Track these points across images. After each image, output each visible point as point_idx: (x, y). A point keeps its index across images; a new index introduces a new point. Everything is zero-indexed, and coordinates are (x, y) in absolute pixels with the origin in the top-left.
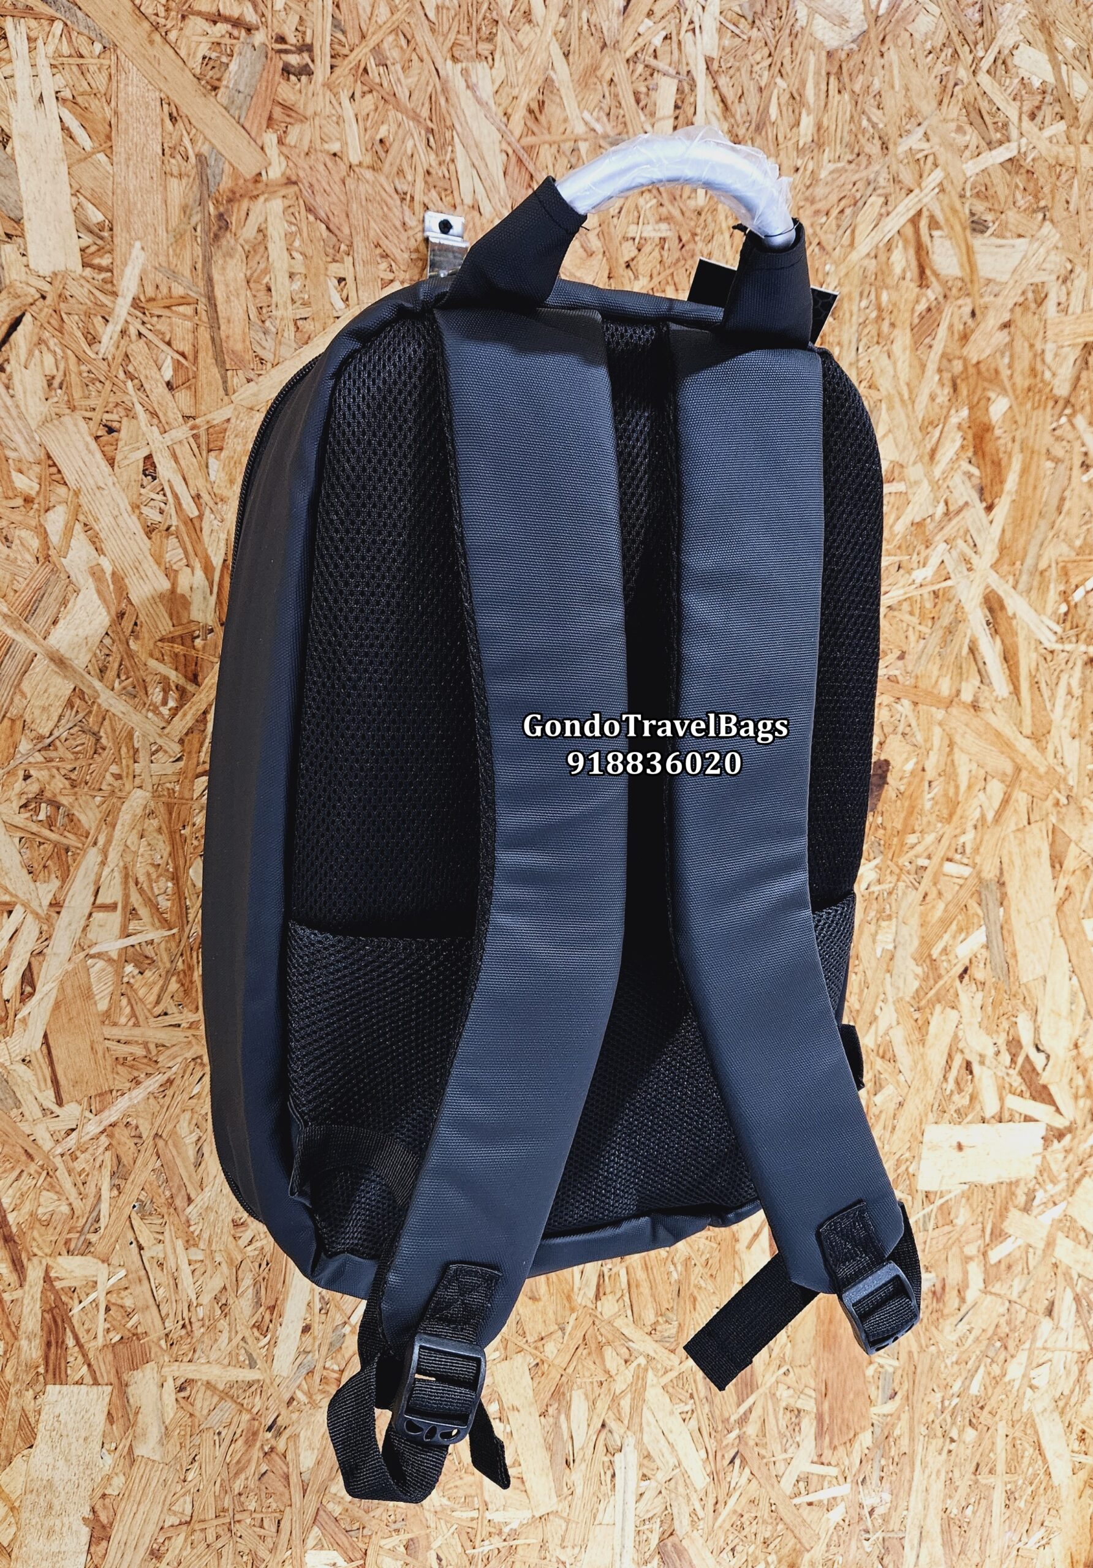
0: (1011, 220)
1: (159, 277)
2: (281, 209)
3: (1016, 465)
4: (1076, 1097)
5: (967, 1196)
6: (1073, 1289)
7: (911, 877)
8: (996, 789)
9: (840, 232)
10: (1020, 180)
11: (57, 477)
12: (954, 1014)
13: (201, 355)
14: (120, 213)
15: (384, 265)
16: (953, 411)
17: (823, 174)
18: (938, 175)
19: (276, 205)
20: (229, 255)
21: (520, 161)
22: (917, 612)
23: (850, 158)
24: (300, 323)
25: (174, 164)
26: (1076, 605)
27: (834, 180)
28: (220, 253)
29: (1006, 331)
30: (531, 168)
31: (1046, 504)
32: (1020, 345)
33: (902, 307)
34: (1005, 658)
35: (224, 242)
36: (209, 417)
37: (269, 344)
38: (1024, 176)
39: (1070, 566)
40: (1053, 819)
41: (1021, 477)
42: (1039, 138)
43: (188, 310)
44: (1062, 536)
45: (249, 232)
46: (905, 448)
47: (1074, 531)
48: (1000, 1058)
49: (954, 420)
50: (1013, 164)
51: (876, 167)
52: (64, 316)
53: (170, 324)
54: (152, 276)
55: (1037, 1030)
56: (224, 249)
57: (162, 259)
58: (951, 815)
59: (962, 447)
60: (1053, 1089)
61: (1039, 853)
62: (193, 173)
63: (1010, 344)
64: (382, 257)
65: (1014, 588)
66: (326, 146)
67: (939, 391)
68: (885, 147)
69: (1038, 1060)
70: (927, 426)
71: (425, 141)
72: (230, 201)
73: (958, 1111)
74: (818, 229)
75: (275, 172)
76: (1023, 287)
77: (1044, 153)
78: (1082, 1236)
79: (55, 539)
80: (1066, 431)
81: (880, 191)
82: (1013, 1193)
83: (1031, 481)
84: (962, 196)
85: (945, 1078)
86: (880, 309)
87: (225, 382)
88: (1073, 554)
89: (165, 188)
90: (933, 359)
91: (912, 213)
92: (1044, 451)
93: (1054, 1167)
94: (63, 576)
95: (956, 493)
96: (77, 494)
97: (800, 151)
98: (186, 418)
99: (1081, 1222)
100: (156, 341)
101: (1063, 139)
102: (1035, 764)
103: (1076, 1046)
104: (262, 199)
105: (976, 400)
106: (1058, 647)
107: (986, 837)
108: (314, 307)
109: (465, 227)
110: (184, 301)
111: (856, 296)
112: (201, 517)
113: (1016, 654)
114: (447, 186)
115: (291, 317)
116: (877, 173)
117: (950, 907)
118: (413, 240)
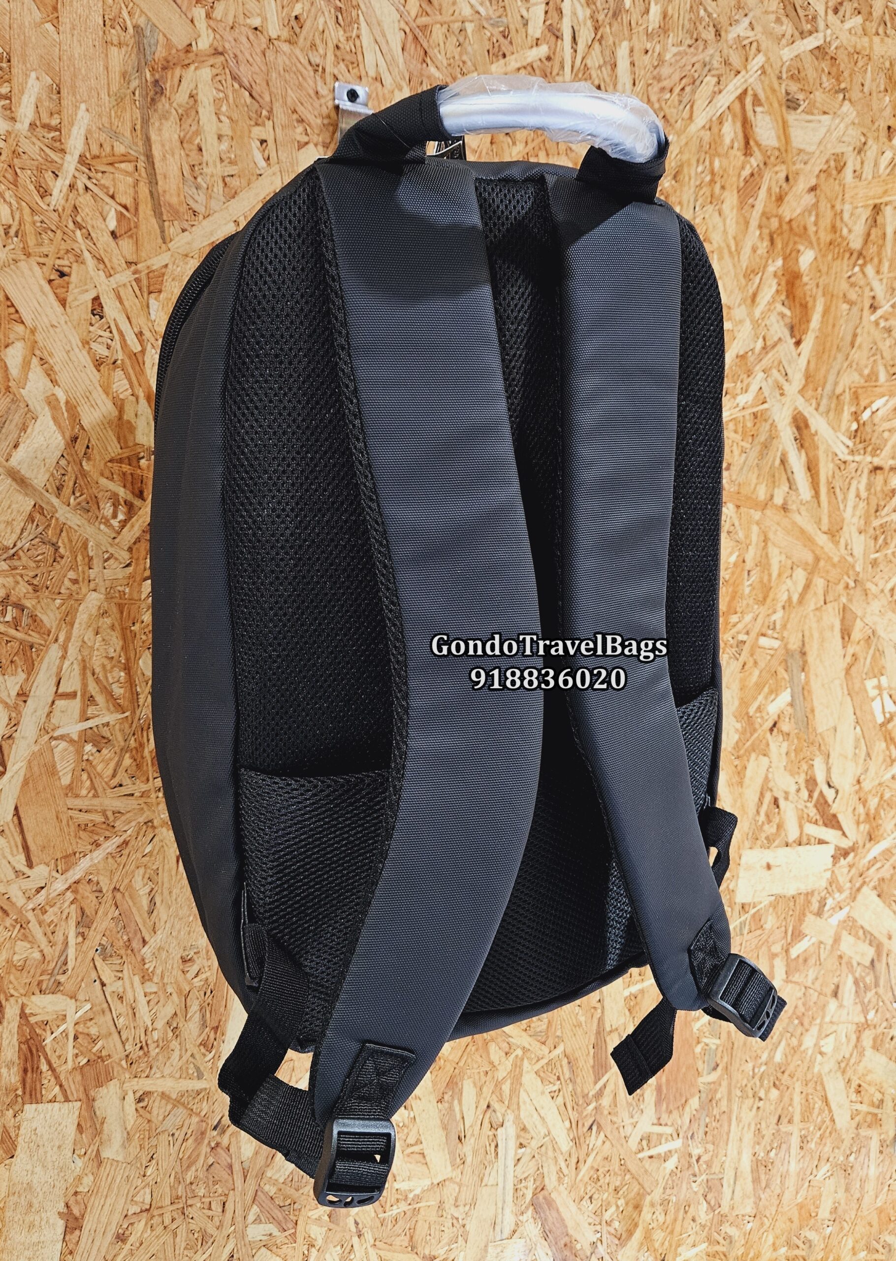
0: (819, 99)
1: (103, 137)
2: (210, 77)
3: (819, 308)
4: (858, 823)
5: (774, 905)
6: (853, 973)
7: (733, 650)
8: (800, 575)
9: (681, 107)
10: (825, 65)
11: (15, 316)
12: (765, 760)
13: (141, 208)
14: (66, 77)
15: (300, 129)
16: (770, 261)
17: (668, 56)
18: (760, 60)
19: (206, 73)
20: (165, 117)
21: (416, 38)
22: (740, 430)
23: (689, 42)
24: (228, 179)
25: (114, 34)
26: (864, 424)
27: (677, 61)
28: (156, 116)
29: (813, 193)
30: (425, 45)
31: (842, 339)
32: (824, 205)
33: (731, 172)
34: (809, 469)
35: (160, 106)
36: (149, 263)
37: (201, 198)
38: (829, 62)
39: (860, 391)
40: (844, 600)
41: (823, 316)
42: (841, 30)
43: (129, 167)
44: (854, 366)
45: (181, 97)
46: (732, 292)
47: (863, 362)
48: (800, 794)
49: (771, 269)
50: (820, 52)
51: (710, 51)
52: (18, 171)
53: (114, 179)
54: (96, 136)
55: (829, 770)
56: (160, 111)
57: (105, 120)
58: (765, 599)
59: (777, 291)
60: (840, 817)
61: (832, 628)
62: (132, 42)
63: (816, 205)
64: (298, 121)
65: (817, 409)
66: (248, 21)
67: (759, 244)
68: (718, 34)
69: (829, 794)
70: (750, 273)
71: (334, 18)
72: (164, 68)
73: (767, 838)
74: (663, 103)
75: (204, 44)
76: (827, 157)
77: (845, 43)
78: (861, 932)
79: (14, 371)
80: (859, 279)
81: (713, 72)
82: (809, 902)
83: (831, 321)
84: (780, 78)
85: (758, 812)
86: (713, 173)
87: (163, 231)
88: (862, 381)
89: (107, 55)
90: (755, 217)
91: (739, 91)
92: (841, 295)
93: (841, 879)
94: (22, 405)
95: (772, 331)
96: (33, 332)
97: (649, 36)
98: (129, 264)
99: (860, 922)
100: (101, 195)
101: (860, 31)
102: (831, 555)
103: (859, 782)
104: (192, 67)
105: (788, 251)
106: (849, 458)
107: (792, 616)
108: (240, 165)
109: (369, 96)
110: (125, 158)
111: (695, 163)
112: (143, 352)
113: (817, 465)
114: (354, 60)
115: (220, 174)
116: (712, 56)
117: (764, 673)
118: (324, 108)
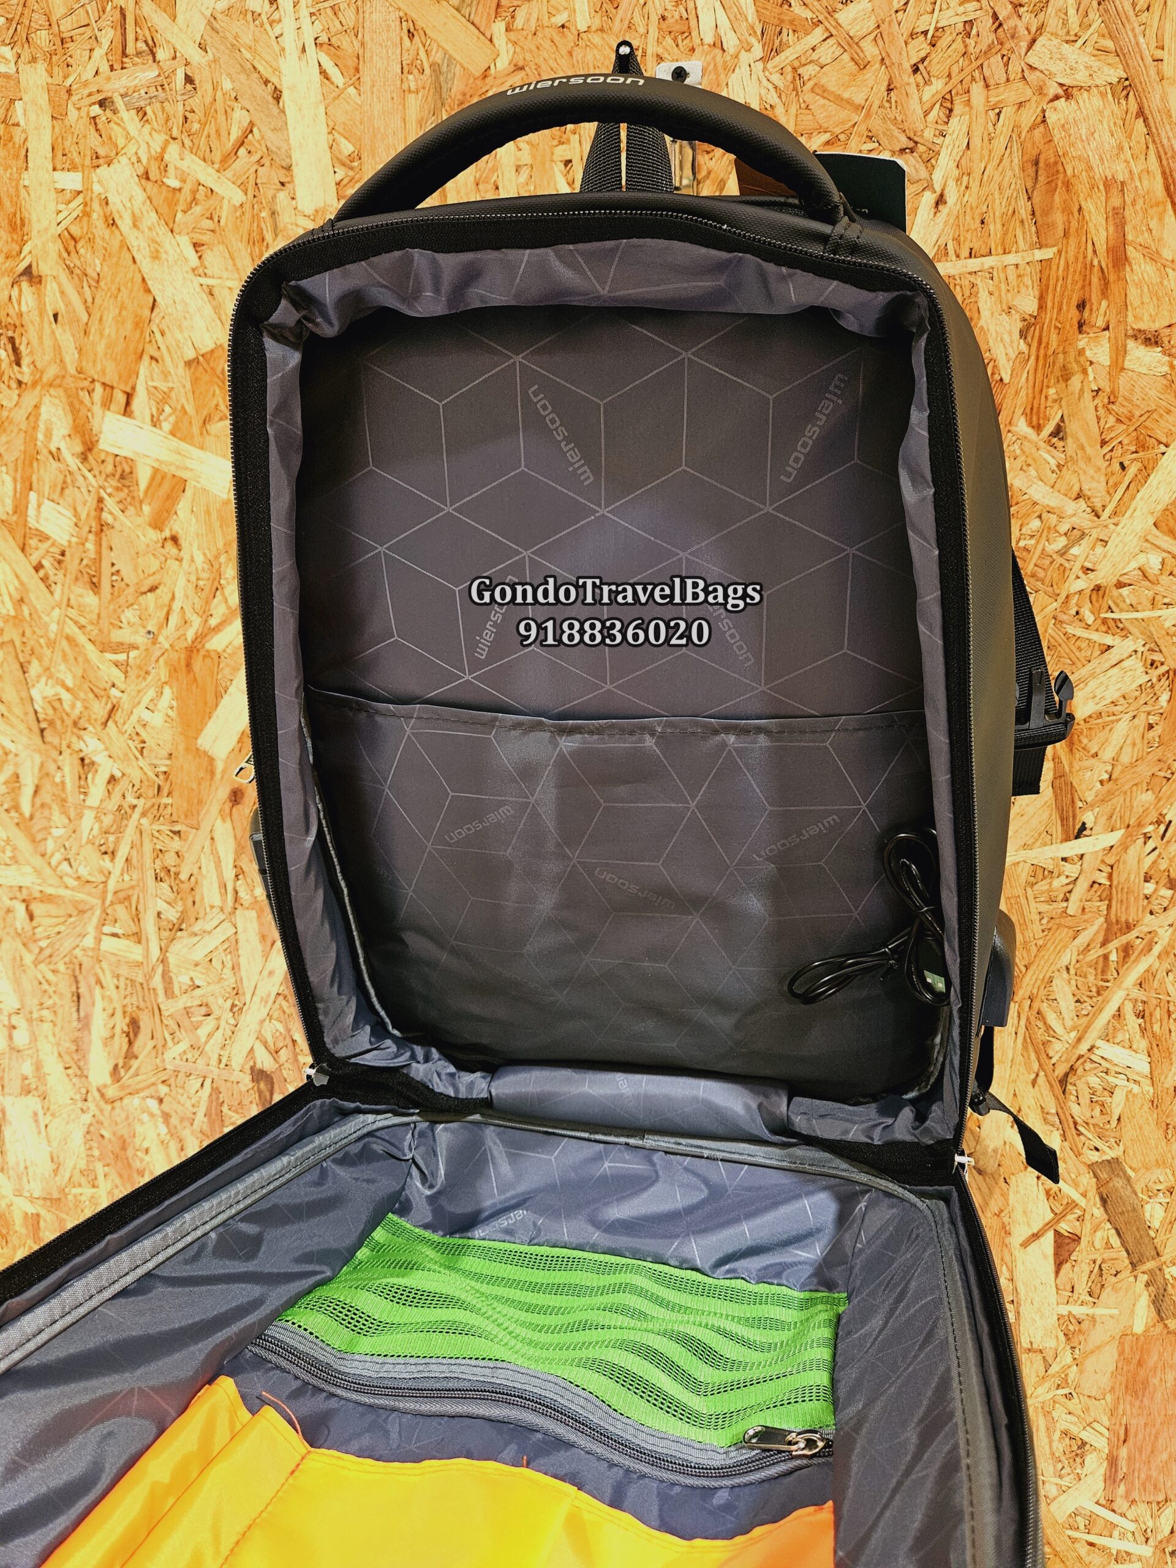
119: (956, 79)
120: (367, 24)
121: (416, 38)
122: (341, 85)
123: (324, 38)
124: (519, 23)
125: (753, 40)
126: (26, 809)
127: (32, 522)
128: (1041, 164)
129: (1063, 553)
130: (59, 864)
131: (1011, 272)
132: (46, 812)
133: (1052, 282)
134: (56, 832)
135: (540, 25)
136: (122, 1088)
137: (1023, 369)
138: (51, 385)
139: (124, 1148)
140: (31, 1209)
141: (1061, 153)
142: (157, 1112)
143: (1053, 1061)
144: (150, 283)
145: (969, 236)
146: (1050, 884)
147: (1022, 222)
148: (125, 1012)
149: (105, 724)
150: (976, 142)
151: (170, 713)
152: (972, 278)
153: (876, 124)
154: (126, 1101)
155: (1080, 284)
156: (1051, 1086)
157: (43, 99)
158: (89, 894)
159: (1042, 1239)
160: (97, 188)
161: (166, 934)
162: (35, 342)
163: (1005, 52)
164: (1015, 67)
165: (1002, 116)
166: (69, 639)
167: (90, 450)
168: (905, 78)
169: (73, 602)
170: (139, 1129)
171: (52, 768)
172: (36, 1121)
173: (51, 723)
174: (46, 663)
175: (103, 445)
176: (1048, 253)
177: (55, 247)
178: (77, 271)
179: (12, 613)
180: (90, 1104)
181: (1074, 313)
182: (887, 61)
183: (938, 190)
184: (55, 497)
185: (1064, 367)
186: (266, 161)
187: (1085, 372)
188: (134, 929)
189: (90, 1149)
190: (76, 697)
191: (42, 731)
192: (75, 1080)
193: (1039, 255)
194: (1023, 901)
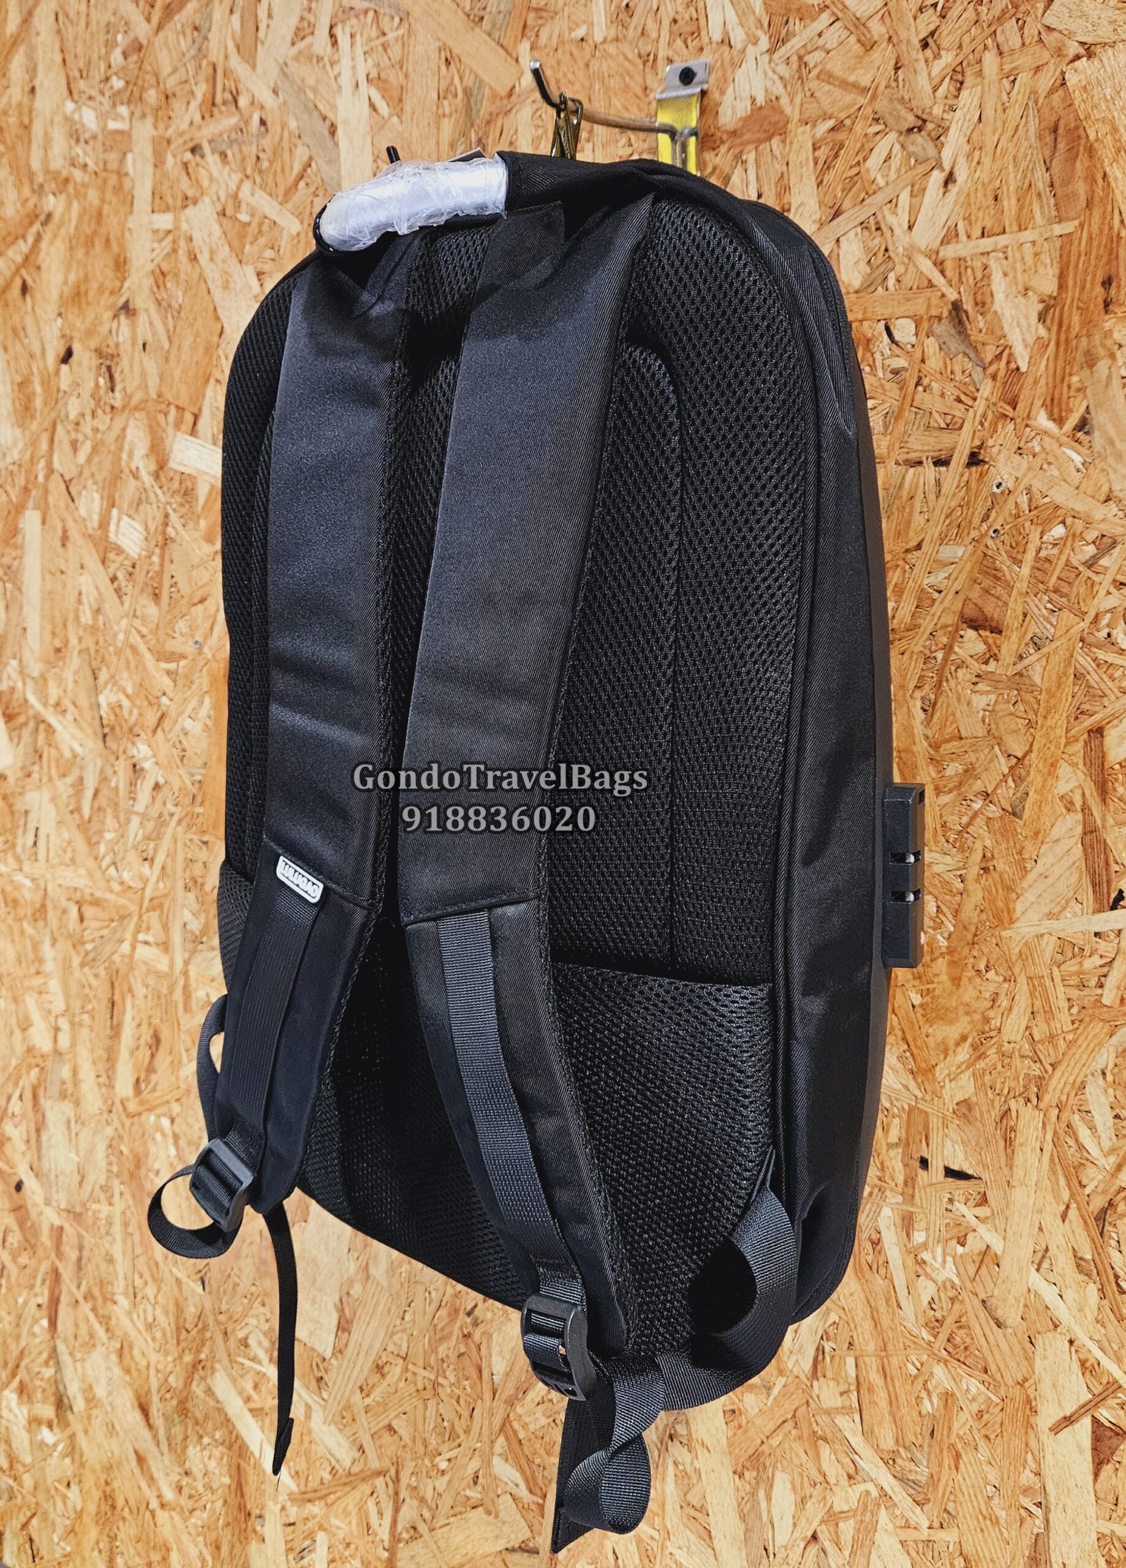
119: (966, 49)
120: (411, 57)
121: (452, 66)
122: (386, 115)
123: (374, 74)
124: (543, 39)
125: (760, 33)
126: (86, 811)
127: (112, 536)
128: (1061, 131)
129: (1091, 564)
130: (108, 868)
131: (1028, 249)
132: (101, 815)
133: (1073, 259)
134: (109, 836)
135: (561, 42)
136: (142, 1103)
137: (1042, 356)
138: (136, 409)
139: (138, 1166)
140: (57, 1222)
141: (1082, 117)
142: (169, 1133)
143: (1087, 1191)
144: (219, 311)
145: (980, 214)
146: (1081, 963)
147: (1039, 195)
148: (150, 1024)
149: (155, 731)
150: (989, 113)
151: (209, 723)
152: (984, 259)
153: (882, 105)
154: (144, 1117)
155: (1105, 259)
156: (1085, 1223)
157: (148, 151)
158: (130, 900)
159: (1076, 1426)
160: (184, 226)
161: (190, 946)
162: (127, 369)
163: (1020, 16)
164: (1031, 30)
165: (1017, 83)
166: (134, 649)
167: (161, 468)
168: (914, 54)
169: (138, 613)
170: (153, 1149)
171: (109, 772)
172: (69, 1128)
173: (112, 729)
174: (113, 670)
175: (172, 464)
176: (1068, 227)
177: (149, 282)
178: (164, 304)
179: (90, 622)
180: (114, 1116)
181: (1099, 290)
182: (895, 40)
183: (947, 168)
184: (131, 512)
185: (1088, 353)
186: (321, 193)
187: (1112, 356)
188: (162, 938)
189: (110, 1164)
190: (134, 705)
191: (105, 736)
192: (104, 1090)
193: (1058, 229)
194: (1048, 983)
